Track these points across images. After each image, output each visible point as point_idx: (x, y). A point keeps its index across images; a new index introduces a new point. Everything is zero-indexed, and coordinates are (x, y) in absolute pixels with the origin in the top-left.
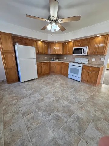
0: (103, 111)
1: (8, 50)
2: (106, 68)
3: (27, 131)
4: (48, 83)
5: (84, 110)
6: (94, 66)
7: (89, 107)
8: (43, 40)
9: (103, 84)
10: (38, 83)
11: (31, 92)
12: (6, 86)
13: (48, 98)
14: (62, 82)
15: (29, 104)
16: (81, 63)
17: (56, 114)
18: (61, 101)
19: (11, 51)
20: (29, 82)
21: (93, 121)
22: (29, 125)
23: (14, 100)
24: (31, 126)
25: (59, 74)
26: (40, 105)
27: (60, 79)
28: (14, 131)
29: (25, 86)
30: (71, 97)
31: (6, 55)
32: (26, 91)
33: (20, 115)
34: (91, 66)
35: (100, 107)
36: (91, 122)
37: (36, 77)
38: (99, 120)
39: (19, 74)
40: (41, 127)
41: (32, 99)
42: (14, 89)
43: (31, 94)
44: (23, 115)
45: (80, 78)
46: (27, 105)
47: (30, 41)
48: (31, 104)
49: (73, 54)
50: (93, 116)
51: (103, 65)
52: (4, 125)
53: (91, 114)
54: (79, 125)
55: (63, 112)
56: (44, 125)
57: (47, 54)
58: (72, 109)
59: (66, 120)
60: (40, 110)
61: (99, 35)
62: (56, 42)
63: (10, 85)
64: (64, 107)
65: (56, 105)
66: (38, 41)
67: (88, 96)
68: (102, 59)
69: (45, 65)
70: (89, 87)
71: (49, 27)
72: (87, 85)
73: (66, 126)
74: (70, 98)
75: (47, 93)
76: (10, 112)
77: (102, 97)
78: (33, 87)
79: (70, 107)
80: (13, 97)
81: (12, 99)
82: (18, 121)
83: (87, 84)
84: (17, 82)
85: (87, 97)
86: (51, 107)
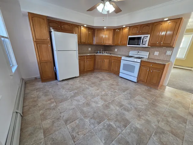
0: (168, 121)
1: (43, 39)
2: (173, 66)
3: (73, 141)
4: (93, 83)
5: (143, 119)
6: (157, 62)
7: (149, 115)
8: (87, 25)
9: (167, 87)
10: (80, 83)
11: (72, 93)
12: (40, 84)
13: (95, 102)
14: (111, 82)
15: (72, 109)
16: (139, 58)
17: (108, 123)
18: (112, 107)
19: (46, 40)
20: (68, 81)
21: (156, 134)
22: (74, 134)
23: (52, 102)
24: (77, 136)
25: (108, 71)
26: (85, 110)
27: (108, 78)
28: (57, 141)
29: (65, 86)
30: (125, 103)
31: (40, 45)
32: (66, 92)
33: (62, 122)
34: (152, 61)
35: (165, 116)
36: (153, 134)
37: (78, 75)
38: (163, 133)
39: (56, 71)
40: (89, 138)
41: (75, 103)
42: (50, 89)
43: (72, 97)
44: (66, 121)
45: (136, 78)
46: (69, 109)
47: (70, 26)
48: (74, 109)
49: (128, 46)
50: (155, 127)
51: (170, 61)
52: (44, 133)
53: (153, 125)
54: (137, 137)
55: (116, 121)
56: (93, 136)
57: (91, 45)
58: (127, 117)
59: (120, 130)
60: (86, 117)
61: (167, 19)
62: (105, 28)
63: (45, 83)
64: (117, 115)
65: (106, 112)
66: (81, 26)
67: (148, 102)
68: (169, 53)
69: (88, 59)
70: (149, 91)
71: (100, 8)
72: (146, 88)
73: (121, 138)
74: (123, 103)
75: (93, 96)
76: (49, 117)
77: (167, 104)
78: (74, 87)
79: (124, 114)
80: (51, 99)
81: (49, 102)
82: (60, 129)
83: (145, 85)
84: (54, 80)
85: (146, 103)
86: (99, 114)
